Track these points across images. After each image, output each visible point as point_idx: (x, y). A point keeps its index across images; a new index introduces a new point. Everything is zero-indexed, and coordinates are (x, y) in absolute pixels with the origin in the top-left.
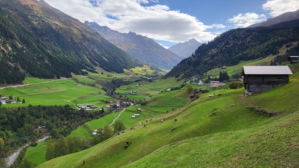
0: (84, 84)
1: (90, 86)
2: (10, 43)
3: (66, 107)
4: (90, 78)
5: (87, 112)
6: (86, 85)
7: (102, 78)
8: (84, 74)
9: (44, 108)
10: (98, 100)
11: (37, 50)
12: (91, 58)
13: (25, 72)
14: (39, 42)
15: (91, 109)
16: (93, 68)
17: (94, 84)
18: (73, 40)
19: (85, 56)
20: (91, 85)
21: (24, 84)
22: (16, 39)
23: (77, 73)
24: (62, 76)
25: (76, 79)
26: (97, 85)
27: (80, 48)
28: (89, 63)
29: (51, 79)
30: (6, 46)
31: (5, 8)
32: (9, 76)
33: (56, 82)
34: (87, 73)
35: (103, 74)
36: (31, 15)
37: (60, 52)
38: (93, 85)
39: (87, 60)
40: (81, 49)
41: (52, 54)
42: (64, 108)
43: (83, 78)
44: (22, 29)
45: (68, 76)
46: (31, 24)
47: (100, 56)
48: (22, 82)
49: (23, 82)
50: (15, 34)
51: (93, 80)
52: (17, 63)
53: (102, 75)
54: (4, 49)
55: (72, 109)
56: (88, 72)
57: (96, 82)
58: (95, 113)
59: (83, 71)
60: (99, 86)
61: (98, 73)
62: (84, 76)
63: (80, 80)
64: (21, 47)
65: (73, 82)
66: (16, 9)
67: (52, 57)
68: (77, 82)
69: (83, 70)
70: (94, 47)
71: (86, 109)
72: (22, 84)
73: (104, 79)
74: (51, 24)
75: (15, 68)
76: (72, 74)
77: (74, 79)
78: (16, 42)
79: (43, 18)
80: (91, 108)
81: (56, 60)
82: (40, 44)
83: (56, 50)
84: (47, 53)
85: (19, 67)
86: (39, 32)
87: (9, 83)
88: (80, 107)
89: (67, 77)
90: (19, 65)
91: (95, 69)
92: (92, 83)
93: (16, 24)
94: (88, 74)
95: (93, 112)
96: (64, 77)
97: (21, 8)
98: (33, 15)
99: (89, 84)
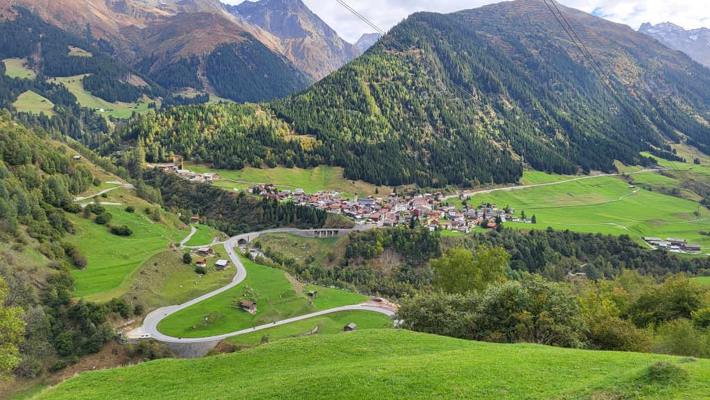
0: (650, 190)
1: (666, 194)
2: (492, 102)
3: (622, 240)
4: (663, 174)
5: (674, 257)
6: (655, 191)
7: (697, 175)
8: (645, 163)
9: (576, 237)
10: (697, 231)
11: (540, 113)
12: (663, 123)
13: (521, 159)
14: (544, 95)
15: (683, 252)
16: (668, 148)
17: (678, 190)
18: (616, 81)
19: (647, 119)
20: (669, 191)
21: (522, 185)
22: (502, 93)
23: (628, 162)
24: (594, 169)
25: (628, 176)
26: (685, 192)
27: (634, 99)
28: (657, 135)
29: (572, 176)
30: (487, 109)
31: (480, 30)
32: (497, 168)
33: (581, 182)
34: (654, 162)
35: (699, 163)
36: (526, 35)
37: (586, 113)
38: (674, 193)
39: (654, 127)
40: (636, 101)
41: (569, 120)
42: (618, 242)
43: (644, 174)
44: (511, 71)
45: (608, 169)
46: (527, 55)
47: (687, 116)
48: (518, 180)
49: (521, 180)
50: (501, 84)
51: (672, 180)
52: (507, 142)
53: (697, 166)
54: (484, 116)
55: (636, 246)
56: (656, 158)
57: (682, 186)
58: (697, 261)
59: (645, 157)
60: (692, 195)
61: (685, 161)
62: (647, 170)
63: (637, 179)
64: (512, 108)
65: (621, 182)
66: (498, 29)
67: (572, 125)
68: (630, 183)
69: (643, 154)
70: (673, 93)
71: (671, 250)
72: (518, 184)
73: (704, 178)
74: (565, 49)
75: (504, 152)
76: (617, 163)
77: (623, 175)
78: (501, 100)
79: (550, 39)
80: (683, 248)
81: (581, 131)
82: (545, 98)
83: (578, 110)
84: (559, 116)
85: (509, 149)
86: (542, 70)
87: (498, 182)
88: (653, 244)
89: (605, 171)
90: (510, 146)
91: (675, 151)
92: (670, 187)
93: (501, 62)
94: (658, 163)
95: (691, 258)
96: (598, 170)
97: (507, 25)
98: (529, 36)
99: (662, 190)
